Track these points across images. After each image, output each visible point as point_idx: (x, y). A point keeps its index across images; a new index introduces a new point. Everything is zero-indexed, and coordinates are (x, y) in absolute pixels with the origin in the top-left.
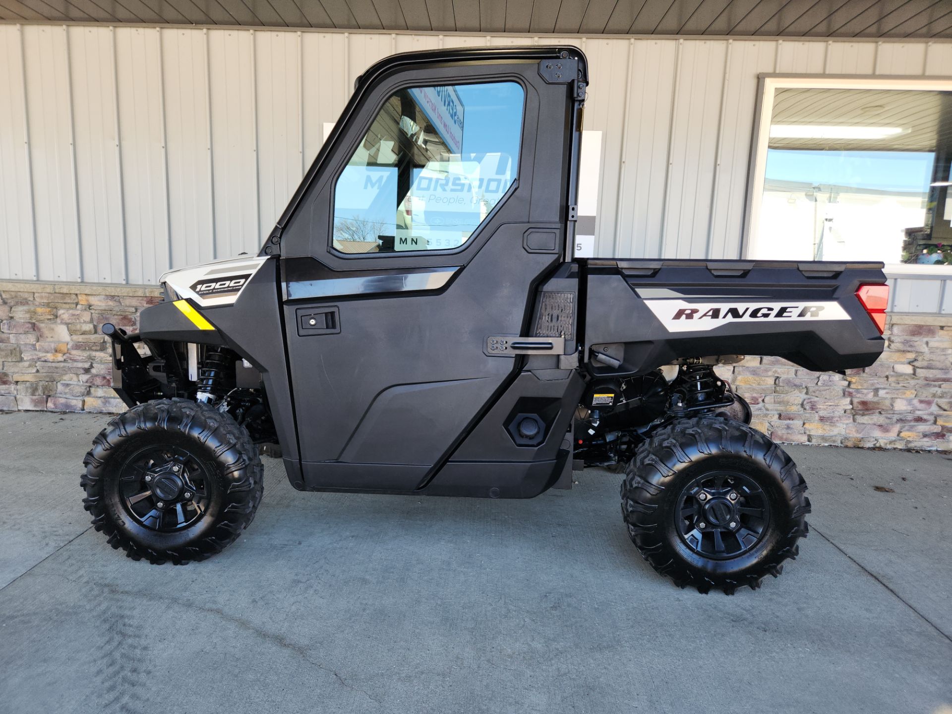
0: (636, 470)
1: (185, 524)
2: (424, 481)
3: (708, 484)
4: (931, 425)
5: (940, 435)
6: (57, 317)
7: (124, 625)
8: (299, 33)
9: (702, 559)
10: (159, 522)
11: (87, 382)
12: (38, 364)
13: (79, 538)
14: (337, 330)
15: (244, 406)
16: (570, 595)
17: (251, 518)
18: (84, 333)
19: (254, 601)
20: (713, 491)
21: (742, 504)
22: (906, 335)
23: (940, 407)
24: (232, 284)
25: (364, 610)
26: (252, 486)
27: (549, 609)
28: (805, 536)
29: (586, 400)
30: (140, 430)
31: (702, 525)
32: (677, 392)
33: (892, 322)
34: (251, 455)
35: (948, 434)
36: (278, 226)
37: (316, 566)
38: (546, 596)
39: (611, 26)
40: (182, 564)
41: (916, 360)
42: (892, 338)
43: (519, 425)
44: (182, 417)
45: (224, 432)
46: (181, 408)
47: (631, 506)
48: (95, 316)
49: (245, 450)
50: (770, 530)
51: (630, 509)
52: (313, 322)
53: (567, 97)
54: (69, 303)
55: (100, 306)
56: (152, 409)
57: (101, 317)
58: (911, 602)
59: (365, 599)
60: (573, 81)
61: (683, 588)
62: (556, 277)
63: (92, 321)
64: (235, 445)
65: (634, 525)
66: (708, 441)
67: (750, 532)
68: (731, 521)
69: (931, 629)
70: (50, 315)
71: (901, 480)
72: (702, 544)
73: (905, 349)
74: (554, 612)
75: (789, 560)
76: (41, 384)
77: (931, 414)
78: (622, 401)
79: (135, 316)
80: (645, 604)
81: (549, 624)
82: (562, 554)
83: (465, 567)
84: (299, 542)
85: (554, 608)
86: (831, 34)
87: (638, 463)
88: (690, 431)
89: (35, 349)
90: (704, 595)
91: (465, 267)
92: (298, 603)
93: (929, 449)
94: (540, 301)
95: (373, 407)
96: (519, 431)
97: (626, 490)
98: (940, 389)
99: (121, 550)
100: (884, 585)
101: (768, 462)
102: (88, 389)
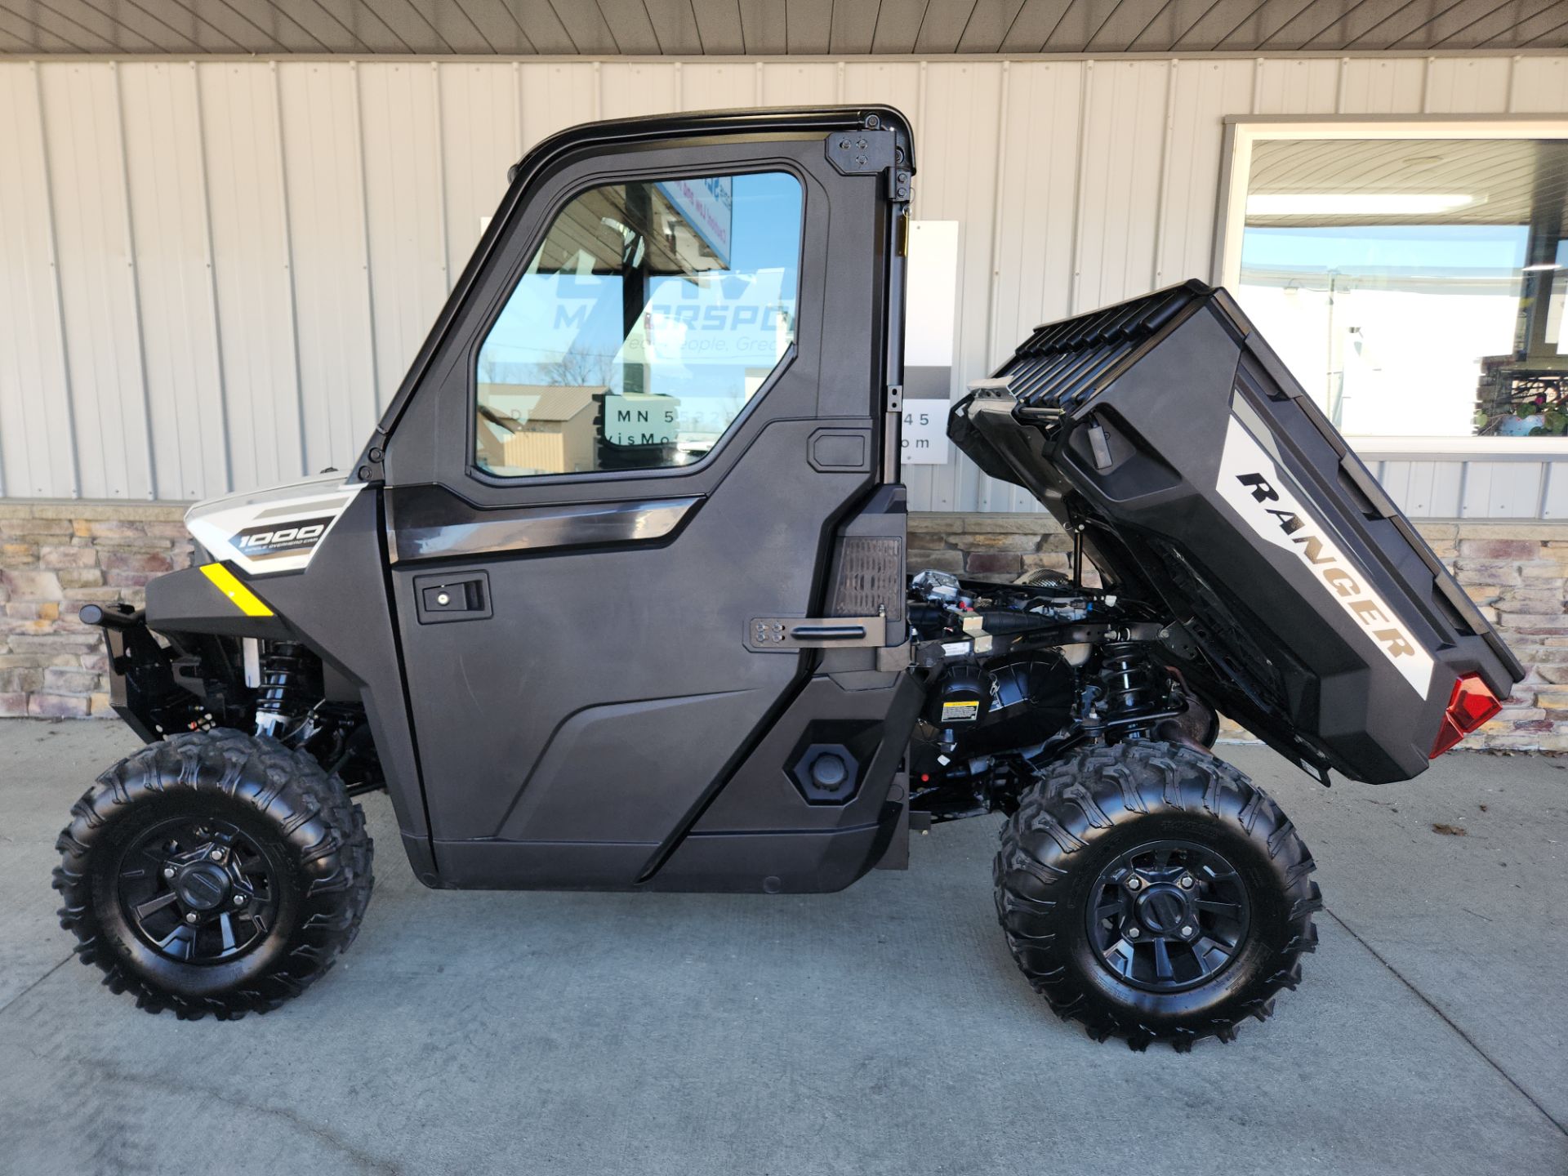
0: (1018, 838)
1: (235, 950)
2: (648, 869)
3: (1143, 861)
4: (1528, 708)
5: (1544, 725)
6: (38, 558)
7: (124, 1145)
8: (434, 64)
9: (1134, 992)
10: (191, 947)
11: (93, 668)
12: (11, 638)
13: (60, 968)
14: (487, 612)
15: (343, 726)
16: (905, 1062)
17: (351, 937)
18: (85, 585)
19: (353, 1091)
20: (1151, 873)
21: (1203, 895)
22: (1484, 558)
23: (1543, 677)
24: (301, 533)
25: (544, 1103)
26: (351, 882)
27: (868, 1091)
28: (1313, 951)
29: (930, 711)
30: (149, 792)
31: (1134, 932)
32: (1093, 683)
33: (1459, 537)
34: (347, 828)
35: (1556, 723)
36: (380, 430)
37: (466, 1015)
38: (864, 1065)
39: (968, 41)
40: (231, 1019)
41: (1500, 599)
42: (1461, 563)
43: (811, 767)
44: (224, 767)
45: (300, 791)
46: (222, 750)
47: (1010, 903)
48: (104, 556)
49: (336, 820)
50: (1252, 942)
51: (1009, 907)
52: (443, 599)
53: (876, 197)
54: (58, 536)
55: (111, 539)
56: (172, 752)
57: (113, 558)
58: (1496, 1057)
59: (547, 1081)
60: (888, 169)
61: (1101, 1041)
62: (871, 512)
63: (98, 564)
64: (317, 814)
65: (1016, 935)
66: (1140, 788)
67: (1217, 944)
68: (1182, 924)
69: (1532, 1111)
70: (28, 555)
71: (1479, 809)
72: (1134, 965)
73: (1483, 580)
74: (877, 1097)
75: (1285, 991)
76: (17, 672)
77: (1529, 689)
78: (995, 706)
79: (171, 553)
80: (1035, 1074)
81: (868, 1121)
82: (895, 977)
83: (724, 1011)
84: (440, 966)
85: (877, 1089)
86: (1347, 45)
87: (1022, 826)
88: (1110, 771)
89: (5, 614)
90: (1138, 1054)
91: (708, 498)
92: (429, 1093)
93: (1525, 748)
94: (840, 555)
95: (553, 744)
96: (813, 777)
97: (1001, 871)
98: (1542, 647)
99: (127, 994)
100: (1450, 1022)
101: (1245, 825)
102: (96, 680)
